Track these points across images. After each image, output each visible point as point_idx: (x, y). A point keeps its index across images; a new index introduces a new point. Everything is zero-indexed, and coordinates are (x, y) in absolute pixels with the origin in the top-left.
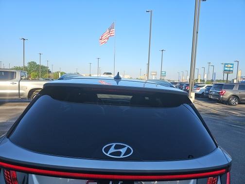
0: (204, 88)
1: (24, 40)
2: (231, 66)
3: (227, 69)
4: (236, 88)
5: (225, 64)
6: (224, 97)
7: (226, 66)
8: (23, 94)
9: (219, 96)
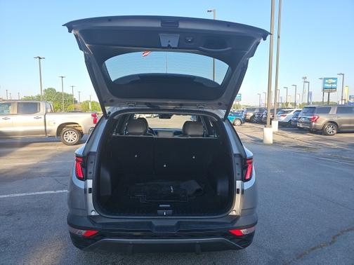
0: (292, 113)
1: (40, 58)
2: (334, 81)
3: (327, 85)
4: (333, 111)
5: (325, 79)
6: (317, 124)
7: (327, 81)
8: (50, 131)
9: (310, 124)
